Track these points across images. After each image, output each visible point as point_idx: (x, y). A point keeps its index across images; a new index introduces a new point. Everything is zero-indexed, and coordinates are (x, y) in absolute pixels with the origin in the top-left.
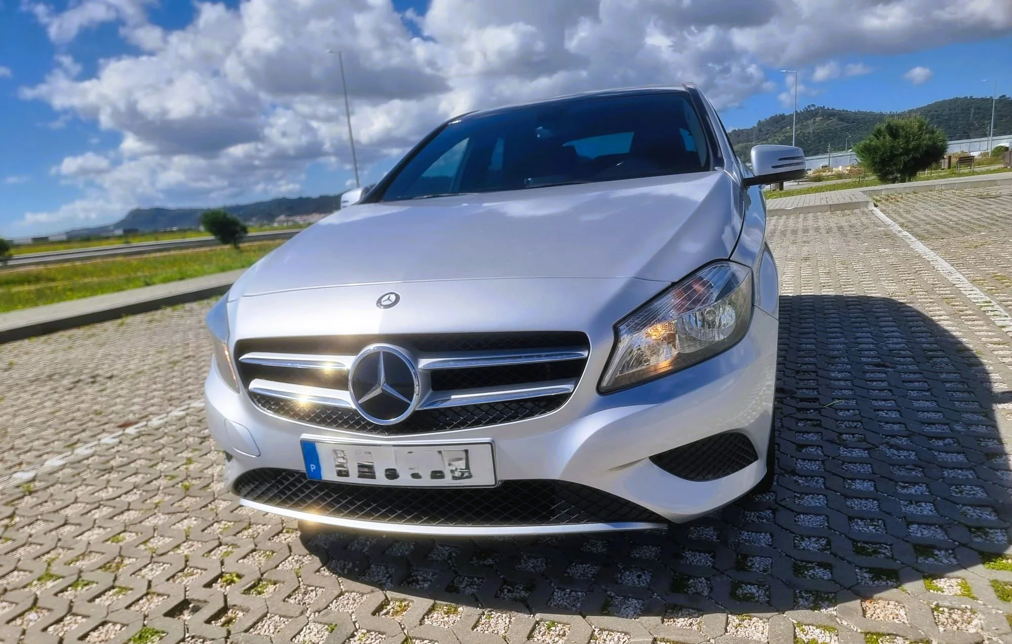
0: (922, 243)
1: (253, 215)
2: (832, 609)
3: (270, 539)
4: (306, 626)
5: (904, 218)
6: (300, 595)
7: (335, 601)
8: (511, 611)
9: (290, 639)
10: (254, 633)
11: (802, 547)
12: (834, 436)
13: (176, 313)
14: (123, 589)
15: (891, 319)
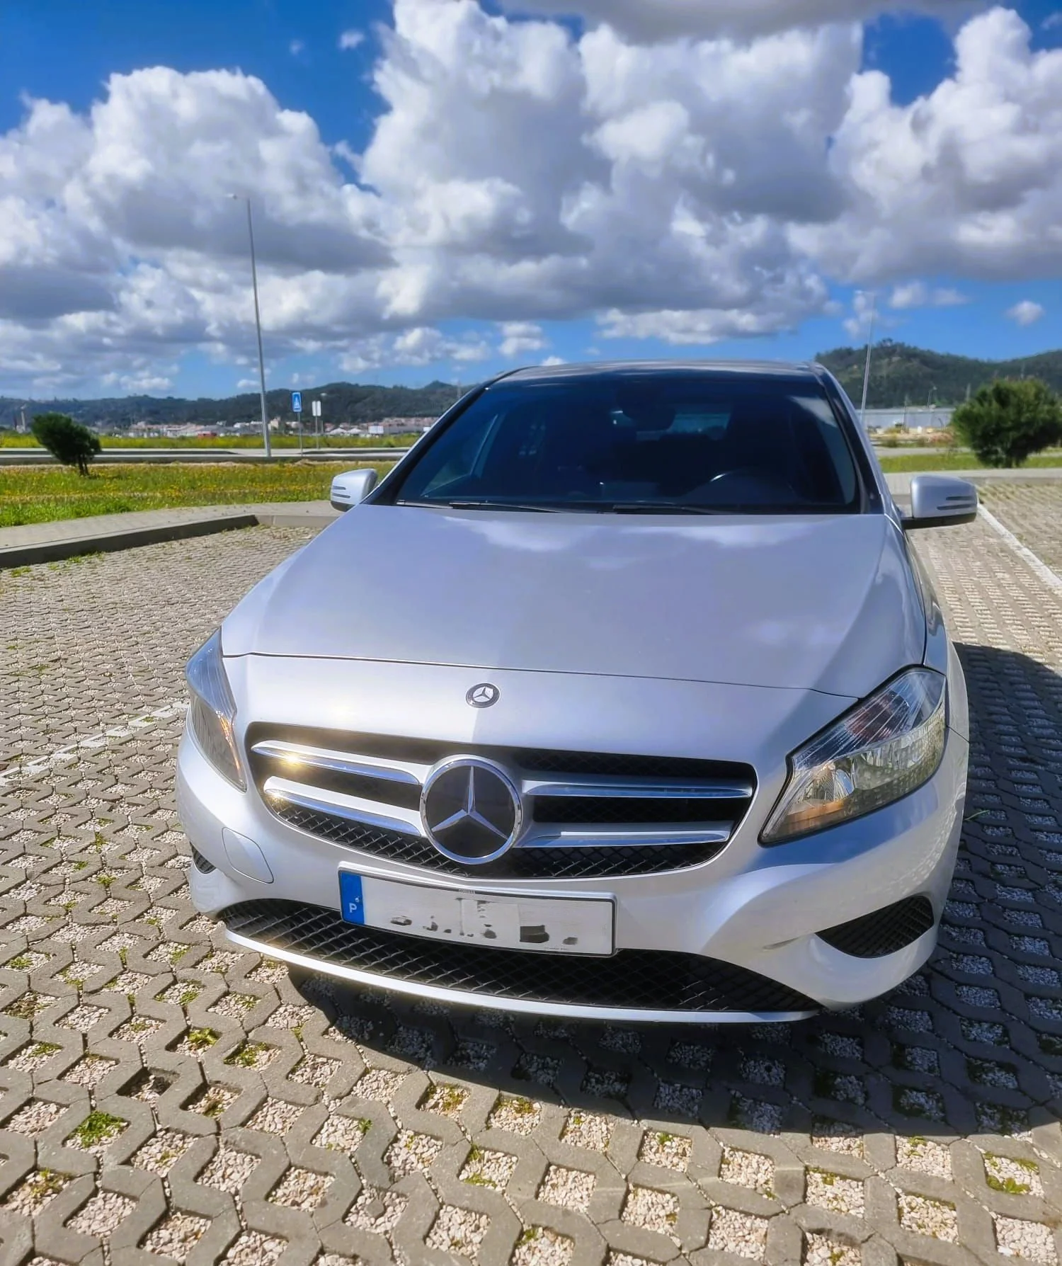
0: (1051, 569)
1: (97, 418)
2: (1024, 1134)
3: (246, 977)
4: (327, 1120)
5: (1021, 526)
6: (308, 1070)
7: (360, 1082)
8: (607, 1113)
9: (309, 1140)
10: (254, 1128)
11: (972, 1037)
12: (986, 866)
13: (19, 581)
14: (46, 1047)
15: (1029, 687)
